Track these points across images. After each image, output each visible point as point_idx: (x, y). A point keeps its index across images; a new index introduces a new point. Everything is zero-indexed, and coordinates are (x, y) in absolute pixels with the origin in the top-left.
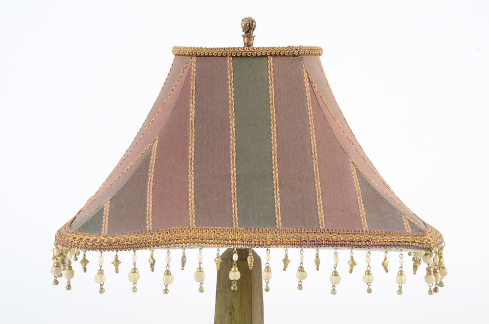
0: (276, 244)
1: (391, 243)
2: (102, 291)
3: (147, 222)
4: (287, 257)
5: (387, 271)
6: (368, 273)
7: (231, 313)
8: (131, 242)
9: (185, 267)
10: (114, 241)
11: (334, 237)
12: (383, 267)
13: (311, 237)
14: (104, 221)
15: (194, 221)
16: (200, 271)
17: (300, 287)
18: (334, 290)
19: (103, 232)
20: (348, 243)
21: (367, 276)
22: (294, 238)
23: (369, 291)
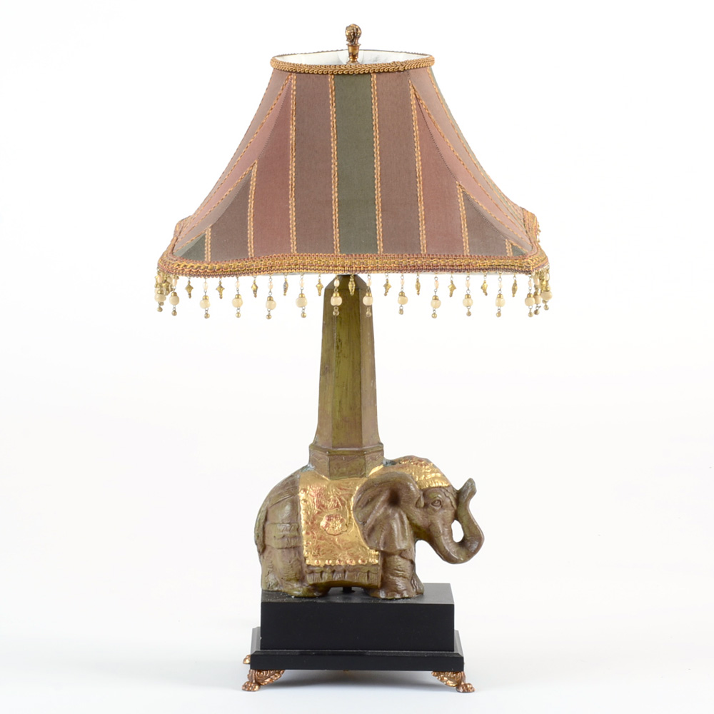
0: (377, 269)
1: (491, 267)
2: (207, 316)
3: (249, 249)
4: (387, 282)
5: (486, 294)
6: (468, 296)
7: (338, 347)
8: (234, 268)
9: (286, 293)
10: (217, 268)
11: (435, 262)
12: (482, 291)
13: (411, 262)
14: (206, 248)
15: (295, 248)
16: (302, 297)
17: (401, 311)
18: (434, 314)
19: (206, 260)
20: (448, 267)
21: (466, 301)
22: (394, 263)
23: (469, 314)
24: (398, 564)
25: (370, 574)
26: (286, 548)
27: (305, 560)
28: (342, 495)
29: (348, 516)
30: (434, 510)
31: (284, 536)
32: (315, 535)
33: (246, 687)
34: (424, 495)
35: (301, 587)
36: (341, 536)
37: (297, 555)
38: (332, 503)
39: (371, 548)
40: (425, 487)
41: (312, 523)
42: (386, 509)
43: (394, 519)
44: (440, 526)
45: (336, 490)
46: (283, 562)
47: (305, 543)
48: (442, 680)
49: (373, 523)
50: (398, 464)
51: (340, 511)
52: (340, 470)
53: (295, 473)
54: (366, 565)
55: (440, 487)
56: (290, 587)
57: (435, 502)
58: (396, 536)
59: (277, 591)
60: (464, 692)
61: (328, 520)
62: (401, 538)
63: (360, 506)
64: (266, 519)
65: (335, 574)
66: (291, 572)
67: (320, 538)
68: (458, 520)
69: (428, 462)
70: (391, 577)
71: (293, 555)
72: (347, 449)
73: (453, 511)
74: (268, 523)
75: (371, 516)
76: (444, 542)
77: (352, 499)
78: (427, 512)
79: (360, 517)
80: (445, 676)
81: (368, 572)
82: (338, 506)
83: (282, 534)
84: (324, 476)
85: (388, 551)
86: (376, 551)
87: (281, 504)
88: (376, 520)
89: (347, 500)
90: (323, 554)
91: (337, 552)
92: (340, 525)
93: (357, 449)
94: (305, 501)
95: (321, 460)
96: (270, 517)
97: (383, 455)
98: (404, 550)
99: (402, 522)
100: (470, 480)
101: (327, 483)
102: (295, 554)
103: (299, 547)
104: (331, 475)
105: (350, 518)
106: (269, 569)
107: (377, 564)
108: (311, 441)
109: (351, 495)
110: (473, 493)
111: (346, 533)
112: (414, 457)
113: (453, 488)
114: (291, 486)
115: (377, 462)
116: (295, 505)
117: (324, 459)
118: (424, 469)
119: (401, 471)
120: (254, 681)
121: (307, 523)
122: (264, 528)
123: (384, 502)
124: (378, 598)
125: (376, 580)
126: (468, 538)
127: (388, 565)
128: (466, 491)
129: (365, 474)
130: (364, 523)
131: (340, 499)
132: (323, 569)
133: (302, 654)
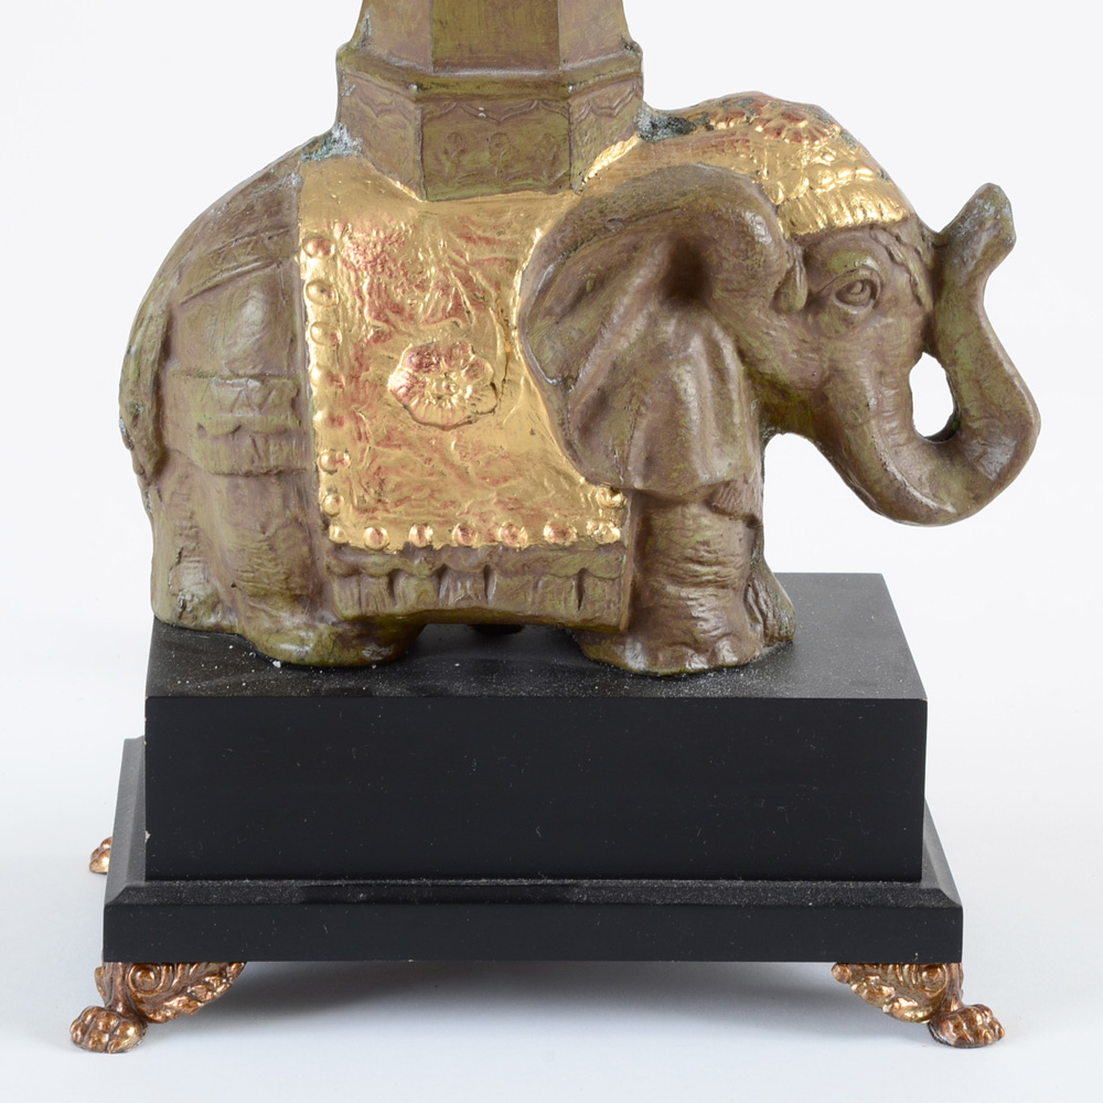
24: (699, 538)
25: (589, 582)
26: (248, 475)
27: (326, 525)
28: (476, 264)
29: (499, 352)
30: (847, 320)
31: (238, 429)
32: (367, 428)
33: (90, 1033)
34: (807, 259)
35: (309, 626)
36: (470, 432)
37: (293, 501)
38: (432, 296)
39: (593, 480)
40: (812, 230)
41: (354, 378)
42: (653, 321)
43: (687, 359)
44: (867, 382)
45: (450, 241)
46: (236, 525)
47: (325, 459)
48: (874, 994)
49: (600, 381)
50: (700, 131)
51: (467, 332)
52: (466, 160)
53: (281, 164)
54: (572, 549)
55: (872, 226)
56: (267, 624)
57: (850, 287)
58: (695, 431)
59: (217, 630)
60: (961, 1043)
61: (419, 366)
62: (713, 435)
63: (549, 312)
64: (166, 350)
65: (447, 582)
66: (270, 568)
67: (388, 440)
68: (934, 353)
69: (821, 120)
70: (672, 589)
71: (276, 503)
72: (495, 73)
73: (919, 319)
74: (173, 366)
75: (596, 353)
76: (878, 440)
77: (518, 279)
78: (817, 329)
79: (548, 355)
80: (884, 982)
81: (582, 574)
82: (458, 306)
83: (230, 419)
84: (398, 185)
85: (663, 490)
86: (614, 491)
87: (225, 293)
88: (614, 365)
89: (497, 286)
90: (398, 503)
91: (455, 494)
92: (469, 389)
93: (536, 73)
94: (324, 288)
95: (388, 118)
96: (181, 341)
97: (638, 92)
98: (727, 484)
99: (720, 372)
100: (990, 193)
101: (412, 212)
102: (285, 498)
103: (300, 472)
104: (428, 182)
105: (509, 357)
106: (181, 542)
107: (619, 543)
108: (345, 33)
109: (512, 266)
110: (1002, 244)
111: (490, 418)
112: (767, 98)
113: (921, 225)
114: (266, 222)
115: (615, 124)
116: (282, 299)
117: (401, 116)
118: (809, 154)
119: (717, 162)
120: (120, 1009)
121: (331, 378)
122: (157, 384)
123: (645, 292)
124: (621, 672)
125: (609, 603)
126: (975, 425)
127: (662, 543)
128: (970, 237)
129: (569, 175)
130: (567, 380)
131: (467, 282)
132: (397, 563)
133: (313, 900)
